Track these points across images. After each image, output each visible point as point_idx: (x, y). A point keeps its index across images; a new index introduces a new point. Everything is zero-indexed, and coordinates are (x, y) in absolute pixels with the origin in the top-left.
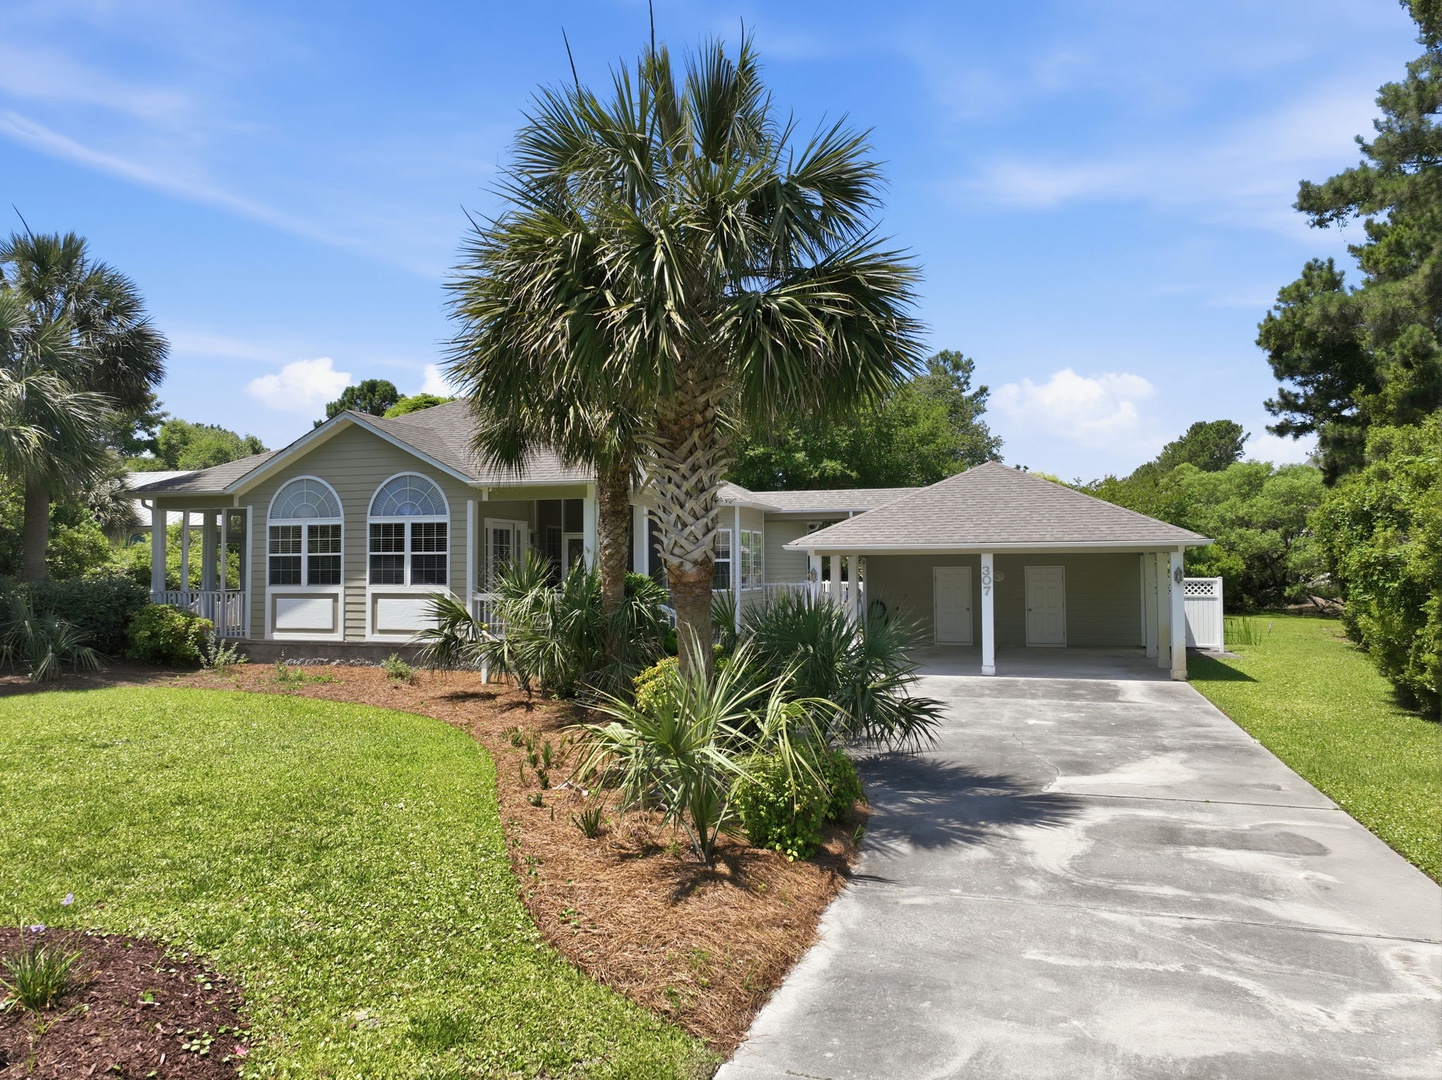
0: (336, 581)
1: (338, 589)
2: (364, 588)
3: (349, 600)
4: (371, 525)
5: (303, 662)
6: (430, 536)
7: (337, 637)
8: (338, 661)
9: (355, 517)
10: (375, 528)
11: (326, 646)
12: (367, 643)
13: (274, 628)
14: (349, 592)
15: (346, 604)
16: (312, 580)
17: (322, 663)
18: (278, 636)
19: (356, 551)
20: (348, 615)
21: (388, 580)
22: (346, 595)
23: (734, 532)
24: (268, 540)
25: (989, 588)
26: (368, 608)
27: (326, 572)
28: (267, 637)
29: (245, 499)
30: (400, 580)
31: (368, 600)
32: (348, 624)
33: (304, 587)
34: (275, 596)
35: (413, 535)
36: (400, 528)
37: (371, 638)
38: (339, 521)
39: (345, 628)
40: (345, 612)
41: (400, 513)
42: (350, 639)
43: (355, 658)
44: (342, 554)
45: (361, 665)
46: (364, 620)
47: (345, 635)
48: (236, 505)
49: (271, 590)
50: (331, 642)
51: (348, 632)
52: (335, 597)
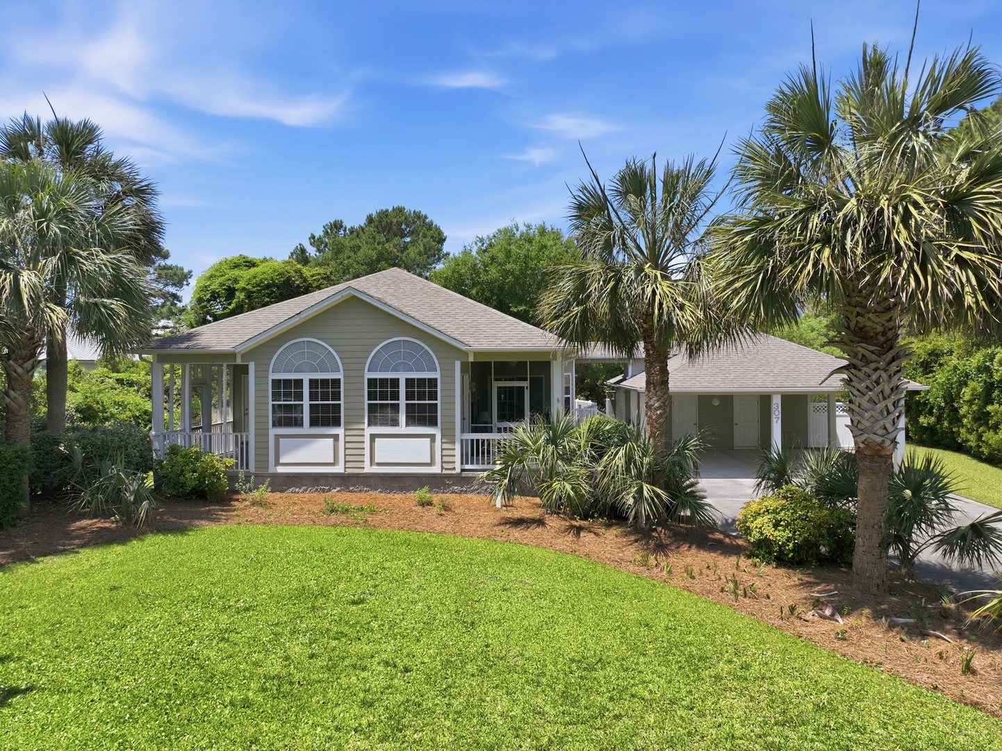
0: (336, 423)
1: (339, 431)
2: (363, 429)
3: (348, 439)
4: (368, 379)
5: (306, 490)
6: (423, 389)
7: (339, 469)
8: (339, 489)
9: (353, 372)
10: (372, 382)
11: (328, 477)
12: (366, 473)
13: (277, 463)
14: (348, 433)
15: (346, 442)
16: (314, 423)
17: (324, 491)
18: (280, 470)
19: (354, 399)
20: (348, 452)
21: (384, 423)
22: (345, 436)
23: (572, 375)
24: (270, 391)
25: (778, 418)
26: (367, 445)
27: (326, 417)
28: (271, 470)
29: (248, 355)
30: (395, 423)
31: (367, 439)
32: (348, 458)
33: (306, 429)
34: (277, 437)
35: (407, 387)
36: (395, 382)
37: (368, 469)
38: (339, 375)
39: (346, 462)
40: (345, 449)
41: (395, 370)
42: (349, 471)
43: (354, 485)
44: (342, 402)
45: (360, 491)
46: (364, 455)
47: (345, 468)
48: (239, 361)
49: (273, 432)
50: (332, 474)
51: (348, 465)
52: (336, 437)
